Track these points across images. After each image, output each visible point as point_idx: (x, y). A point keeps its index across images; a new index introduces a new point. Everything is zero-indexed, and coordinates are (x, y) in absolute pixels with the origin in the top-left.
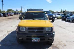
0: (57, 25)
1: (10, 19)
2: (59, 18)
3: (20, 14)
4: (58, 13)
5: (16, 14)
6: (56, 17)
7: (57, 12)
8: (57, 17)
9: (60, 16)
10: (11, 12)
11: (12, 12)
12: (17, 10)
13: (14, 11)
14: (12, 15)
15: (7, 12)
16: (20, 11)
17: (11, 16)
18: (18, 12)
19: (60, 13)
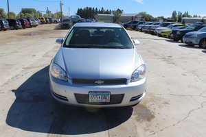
0: (155, 55)
1: (30, 35)
2: (165, 36)
3: (56, 22)
4: (165, 20)
5: (47, 23)
6: (157, 32)
7: (162, 18)
8: (160, 32)
9: (166, 29)
10: (32, 16)
11: (35, 17)
12: (48, 12)
13: (40, 15)
14: (35, 26)
15: (21, 16)
16: (58, 14)
17: (31, 27)
18: (52, 17)
19: (169, 21)
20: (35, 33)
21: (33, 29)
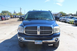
0: (65, 33)
1: (5, 24)
2: (71, 23)
3: (18, 17)
4: (72, 15)
5: (14, 18)
6: (68, 21)
7: (71, 14)
8: (69, 21)
10: (7, 14)
12: (15, 12)
13: (11, 14)
14: (8, 20)
15: (1, 14)
16: (19, 13)
17: (6, 20)
20: (8, 23)
21: (7, 21)
